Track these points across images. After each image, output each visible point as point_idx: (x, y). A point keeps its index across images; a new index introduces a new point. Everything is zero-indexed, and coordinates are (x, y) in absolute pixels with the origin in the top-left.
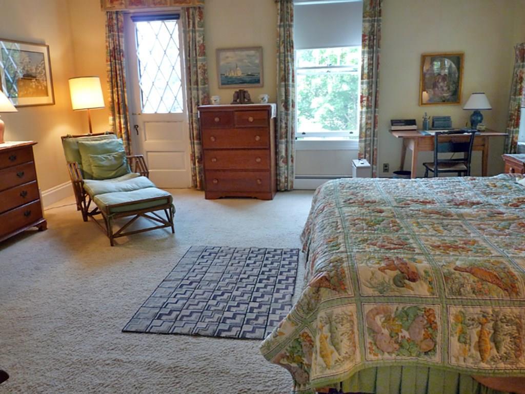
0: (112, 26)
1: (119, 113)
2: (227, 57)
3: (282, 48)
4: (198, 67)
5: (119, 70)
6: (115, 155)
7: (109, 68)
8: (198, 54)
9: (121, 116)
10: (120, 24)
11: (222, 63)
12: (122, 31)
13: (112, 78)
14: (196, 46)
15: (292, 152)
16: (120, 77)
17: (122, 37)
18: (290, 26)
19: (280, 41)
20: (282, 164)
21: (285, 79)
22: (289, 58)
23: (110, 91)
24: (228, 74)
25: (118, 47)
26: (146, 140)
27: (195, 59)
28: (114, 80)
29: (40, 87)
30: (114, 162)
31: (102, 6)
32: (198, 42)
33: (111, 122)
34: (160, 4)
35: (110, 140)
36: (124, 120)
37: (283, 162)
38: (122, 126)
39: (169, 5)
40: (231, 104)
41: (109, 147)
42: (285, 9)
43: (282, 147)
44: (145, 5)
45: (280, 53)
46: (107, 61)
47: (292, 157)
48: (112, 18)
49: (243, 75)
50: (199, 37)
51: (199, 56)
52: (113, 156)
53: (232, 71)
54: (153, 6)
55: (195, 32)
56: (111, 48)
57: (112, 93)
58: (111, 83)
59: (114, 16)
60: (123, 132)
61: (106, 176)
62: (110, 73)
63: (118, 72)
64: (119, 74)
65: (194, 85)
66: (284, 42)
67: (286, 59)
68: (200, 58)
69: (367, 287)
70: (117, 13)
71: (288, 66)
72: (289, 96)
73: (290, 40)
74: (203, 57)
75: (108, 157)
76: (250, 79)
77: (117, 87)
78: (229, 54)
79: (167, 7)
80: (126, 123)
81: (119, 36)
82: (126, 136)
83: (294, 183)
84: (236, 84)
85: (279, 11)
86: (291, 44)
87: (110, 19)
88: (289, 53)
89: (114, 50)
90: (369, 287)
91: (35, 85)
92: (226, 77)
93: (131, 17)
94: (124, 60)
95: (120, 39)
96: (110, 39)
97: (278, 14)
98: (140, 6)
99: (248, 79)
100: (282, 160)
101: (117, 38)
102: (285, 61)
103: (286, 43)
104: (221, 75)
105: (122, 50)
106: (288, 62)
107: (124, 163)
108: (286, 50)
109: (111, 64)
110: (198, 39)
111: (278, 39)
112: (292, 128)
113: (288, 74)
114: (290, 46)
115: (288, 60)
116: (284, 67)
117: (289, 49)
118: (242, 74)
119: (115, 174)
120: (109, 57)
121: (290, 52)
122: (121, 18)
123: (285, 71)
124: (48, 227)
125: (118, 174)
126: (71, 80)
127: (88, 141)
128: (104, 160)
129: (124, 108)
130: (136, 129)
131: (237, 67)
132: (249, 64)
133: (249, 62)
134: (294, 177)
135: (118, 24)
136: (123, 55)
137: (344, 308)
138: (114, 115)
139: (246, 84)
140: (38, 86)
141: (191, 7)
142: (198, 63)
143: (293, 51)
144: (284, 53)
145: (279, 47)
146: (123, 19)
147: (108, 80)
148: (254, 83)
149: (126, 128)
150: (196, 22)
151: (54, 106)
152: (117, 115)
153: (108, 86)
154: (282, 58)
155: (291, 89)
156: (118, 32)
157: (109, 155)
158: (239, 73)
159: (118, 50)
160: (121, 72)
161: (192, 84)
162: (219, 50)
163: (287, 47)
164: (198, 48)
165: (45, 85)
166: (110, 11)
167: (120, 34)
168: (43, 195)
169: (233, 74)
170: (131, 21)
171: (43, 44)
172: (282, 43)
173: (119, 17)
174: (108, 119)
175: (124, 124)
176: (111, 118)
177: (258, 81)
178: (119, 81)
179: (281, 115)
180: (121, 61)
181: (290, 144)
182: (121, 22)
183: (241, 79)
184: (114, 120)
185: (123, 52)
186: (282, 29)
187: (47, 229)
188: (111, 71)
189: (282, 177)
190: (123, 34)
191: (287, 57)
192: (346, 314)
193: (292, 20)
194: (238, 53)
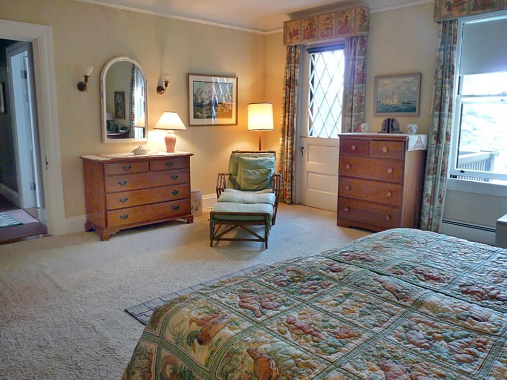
0: (291, 58)
1: (288, 135)
2: (385, 85)
3: (440, 73)
4: (354, 95)
5: (292, 97)
6: (262, 172)
7: (284, 95)
8: (355, 82)
9: (289, 138)
10: (297, 56)
11: (380, 90)
12: (298, 63)
13: (285, 104)
14: (354, 74)
15: (440, 190)
16: (292, 104)
17: (297, 68)
18: (452, 49)
19: (438, 66)
20: (426, 204)
21: (440, 108)
22: (447, 85)
23: (282, 115)
24: (384, 102)
25: (293, 77)
26: (308, 161)
27: (352, 86)
28: (287, 107)
29: (225, 111)
30: (259, 177)
31: (284, 42)
32: (357, 70)
33: (281, 142)
34: (327, 36)
35: (265, 158)
36: (291, 141)
37: (427, 200)
38: (289, 147)
39: (334, 36)
40: (378, 133)
41: (261, 164)
42: (448, 30)
43: (429, 185)
44: (315, 38)
45: (437, 80)
46: (283, 89)
47: (440, 196)
48: (291, 52)
49: (399, 103)
50: (358, 65)
51: (356, 84)
52: (261, 172)
53: (388, 99)
54: (321, 38)
55: (355, 61)
56: (288, 78)
57: (285, 117)
58: (284, 109)
59: (293, 50)
60: (288, 152)
61: (249, 188)
62: (284, 99)
63: (291, 99)
64: (292, 101)
65: (349, 112)
66: (442, 67)
67: (444, 86)
68: (358, 85)
69: (170, 331)
70: (296, 46)
71: (445, 93)
72: (443, 127)
73: (450, 64)
74: (361, 85)
75: (256, 172)
76: (406, 107)
77: (289, 112)
78: (387, 81)
79: (332, 38)
80: (292, 144)
81: (295, 66)
82: (291, 156)
83: (440, 227)
84: (392, 111)
85: (441, 34)
86: (451, 69)
87: (290, 52)
88: (447, 79)
89: (290, 79)
90: (171, 333)
91: (220, 109)
92: (383, 104)
93: (307, 49)
94: (296, 88)
95: (296, 70)
96: (288, 70)
97: (439, 37)
98: (311, 40)
99: (404, 108)
100: (427, 198)
101: (294, 68)
102: (442, 88)
103: (445, 67)
104: (378, 102)
105: (297, 80)
106: (445, 90)
107: (267, 179)
108: (444, 75)
109: (286, 92)
110: (357, 67)
111: (437, 64)
112: (443, 163)
113: (445, 102)
114: (449, 72)
115: (445, 87)
116: (440, 95)
117: (447, 75)
118: (398, 101)
119: (257, 188)
120: (285, 86)
121: (449, 78)
122: (298, 51)
123: (441, 99)
124: (194, 221)
125: (260, 188)
126: (249, 105)
127: (249, 157)
128: (251, 174)
129: (292, 132)
130: (302, 151)
131: (393, 94)
132: (406, 92)
133: (406, 90)
134: (441, 221)
135: (295, 57)
136: (296, 84)
137: (147, 344)
138: (283, 137)
139: (401, 112)
140: (223, 110)
141: (354, 37)
142: (355, 90)
143: (453, 77)
144: (442, 79)
145: (436, 73)
146: (299, 52)
147: (282, 105)
148: (409, 111)
149: (292, 149)
150: (357, 50)
151: (237, 126)
152: (286, 137)
153: (281, 111)
154: (439, 86)
155: (445, 120)
156: (295, 64)
157: (258, 171)
158: (395, 101)
159: (293, 79)
160: (293, 98)
161: (347, 111)
162: (378, 78)
163: (446, 73)
164: (356, 76)
165: (231, 109)
166: (290, 45)
167: (296, 65)
168: (203, 198)
169: (389, 101)
170: (307, 53)
171: (233, 76)
172: (441, 68)
173: (297, 50)
174: (279, 139)
175: (290, 145)
176: (281, 139)
177: (414, 110)
178: (290, 107)
179: (431, 147)
180: (294, 89)
181: (439, 182)
182: (298, 54)
183: (396, 107)
184: (284, 141)
185: (297, 82)
186: (442, 53)
187: (193, 222)
188: (286, 98)
189: (424, 217)
190: (298, 65)
191: (445, 83)
192: (146, 350)
193: (455, 42)
194: (397, 80)
